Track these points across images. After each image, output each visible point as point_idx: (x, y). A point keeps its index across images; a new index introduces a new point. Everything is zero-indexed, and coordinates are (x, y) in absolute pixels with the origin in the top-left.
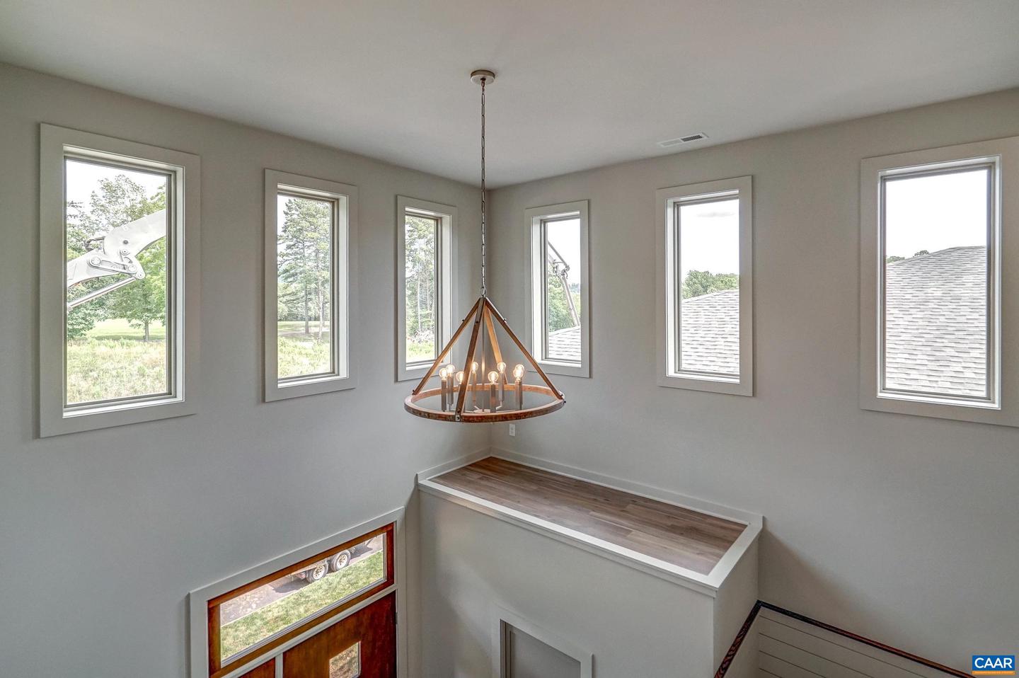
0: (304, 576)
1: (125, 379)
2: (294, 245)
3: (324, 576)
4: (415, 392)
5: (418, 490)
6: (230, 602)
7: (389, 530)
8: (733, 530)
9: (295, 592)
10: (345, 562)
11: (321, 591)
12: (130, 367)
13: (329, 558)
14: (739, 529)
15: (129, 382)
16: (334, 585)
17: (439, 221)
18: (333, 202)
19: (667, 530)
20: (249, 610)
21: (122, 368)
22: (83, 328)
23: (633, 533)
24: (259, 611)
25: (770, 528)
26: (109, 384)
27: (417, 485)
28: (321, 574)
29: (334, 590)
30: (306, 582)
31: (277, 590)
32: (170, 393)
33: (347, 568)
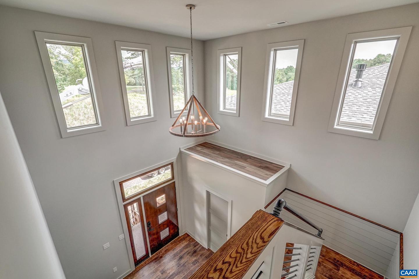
0: (150, 175)
1: (80, 109)
2: (134, 54)
3: (157, 175)
4: (173, 126)
5: (181, 153)
6: (128, 182)
7: (172, 164)
8: (280, 168)
9: (148, 180)
10: (163, 171)
11: (156, 180)
12: (81, 105)
13: (158, 170)
14: (281, 167)
15: (82, 110)
16: (160, 178)
17: (184, 56)
18: (142, 52)
19: (258, 167)
20: (134, 184)
21: (78, 105)
22: (61, 90)
23: (247, 168)
24: (138, 185)
25: (292, 168)
26: (75, 111)
27: (180, 151)
28: (156, 175)
29: (160, 180)
30: (151, 177)
31: (142, 179)
32: (97, 124)
33: (164, 173)
